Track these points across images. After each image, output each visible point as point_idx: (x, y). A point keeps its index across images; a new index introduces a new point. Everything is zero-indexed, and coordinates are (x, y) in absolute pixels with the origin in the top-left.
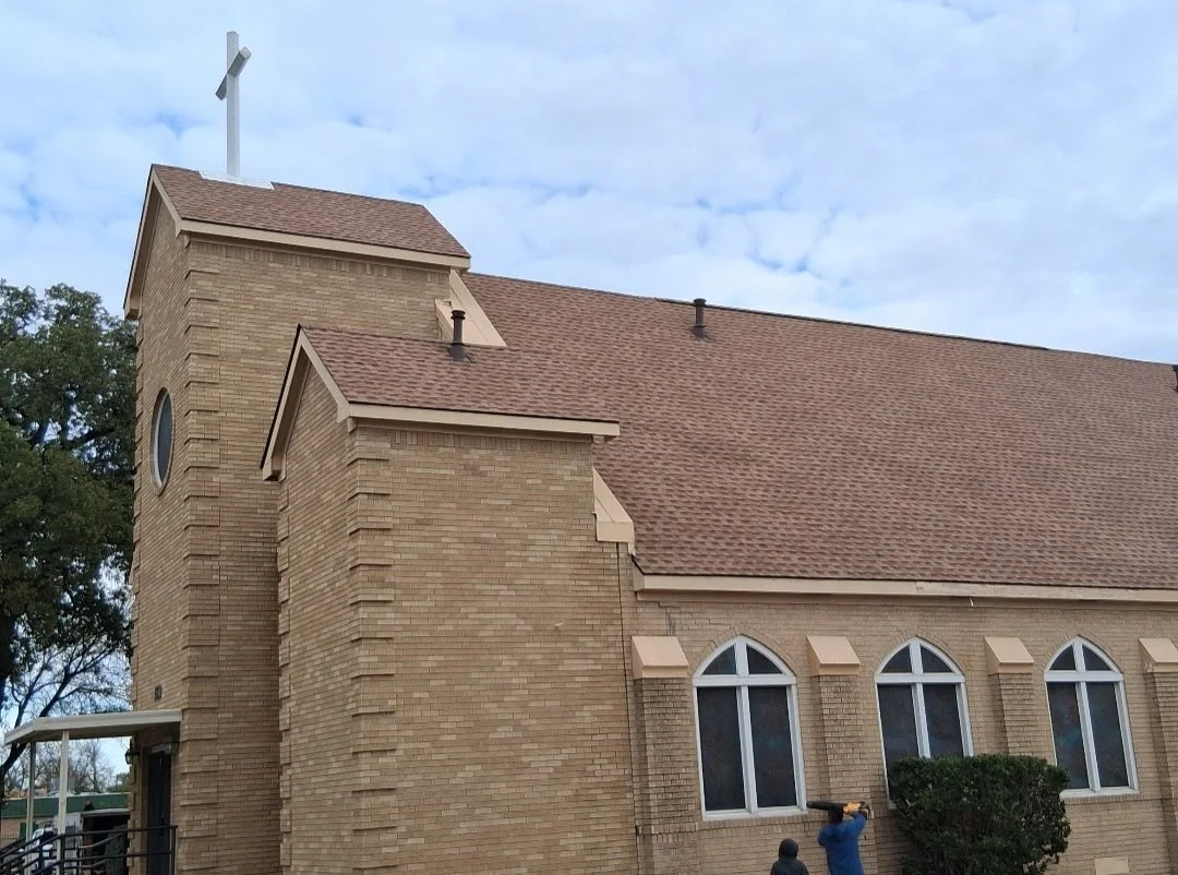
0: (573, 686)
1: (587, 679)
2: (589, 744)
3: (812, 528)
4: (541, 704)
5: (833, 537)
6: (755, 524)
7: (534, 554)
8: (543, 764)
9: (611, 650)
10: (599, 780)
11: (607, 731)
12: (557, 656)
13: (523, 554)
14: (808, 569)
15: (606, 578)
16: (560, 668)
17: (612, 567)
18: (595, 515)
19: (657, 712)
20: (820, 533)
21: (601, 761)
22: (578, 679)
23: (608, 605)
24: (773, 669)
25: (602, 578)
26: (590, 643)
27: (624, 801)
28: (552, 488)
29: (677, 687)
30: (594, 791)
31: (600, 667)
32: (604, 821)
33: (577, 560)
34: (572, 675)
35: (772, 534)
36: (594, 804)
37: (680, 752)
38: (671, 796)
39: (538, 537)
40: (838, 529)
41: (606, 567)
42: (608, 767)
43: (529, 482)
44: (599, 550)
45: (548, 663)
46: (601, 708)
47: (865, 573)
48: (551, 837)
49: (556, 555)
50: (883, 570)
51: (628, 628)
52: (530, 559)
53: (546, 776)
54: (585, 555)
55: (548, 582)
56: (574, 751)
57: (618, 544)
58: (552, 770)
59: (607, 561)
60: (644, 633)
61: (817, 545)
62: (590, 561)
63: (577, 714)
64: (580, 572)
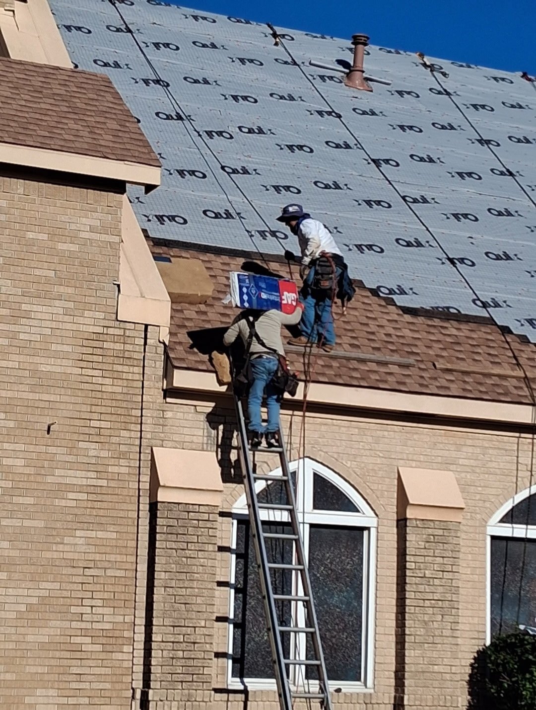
0: (63, 503)
1: (84, 496)
2: (80, 579)
3: (432, 330)
4: (18, 523)
5: (459, 343)
6: (353, 319)
7: (27, 329)
8: (13, 600)
9: (122, 462)
10: (89, 626)
11: (106, 565)
12: (46, 464)
13: (12, 328)
14: (407, 380)
15: (126, 369)
16: (50, 479)
17: (135, 356)
18: (119, 286)
19: (174, 545)
20: (441, 337)
21: (94, 603)
22: (71, 495)
23: (124, 405)
24: (348, 506)
25: (120, 368)
26: (93, 449)
27: (119, 656)
28: (60, 246)
29: (206, 517)
30: (78, 640)
31: (104, 483)
32: (90, 678)
33: (85, 343)
34: (62, 489)
35: (373, 333)
36: (78, 655)
37: (199, 600)
38: (180, 654)
39: (35, 308)
40: (468, 334)
41: (127, 355)
42: (100, 610)
43: (30, 235)
44: (121, 332)
45: (32, 471)
46: (100, 534)
47: (486, 393)
48: (13, 692)
49: (58, 332)
50: (515, 392)
51: (149, 436)
52: (22, 336)
53: (13, 615)
54: (98, 337)
55: (43, 368)
56: (57, 586)
57: (146, 326)
58: (23, 608)
59: (128, 347)
60: (170, 444)
61: (431, 352)
62: (106, 345)
63: (67, 540)
64: (90, 358)
